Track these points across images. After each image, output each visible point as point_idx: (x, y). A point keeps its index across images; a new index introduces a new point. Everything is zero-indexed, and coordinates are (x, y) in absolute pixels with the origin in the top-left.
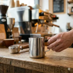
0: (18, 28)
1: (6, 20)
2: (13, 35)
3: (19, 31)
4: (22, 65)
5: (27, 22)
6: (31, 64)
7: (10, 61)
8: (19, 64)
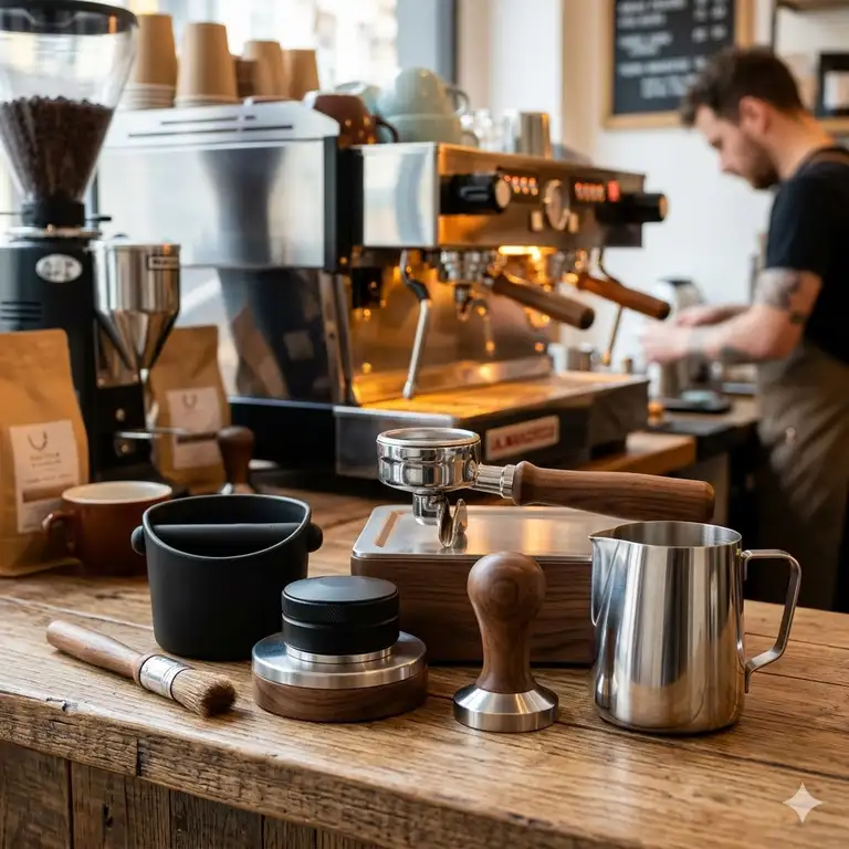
4: (242, 787)
5: (313, 271)
7: (139, 745)
8: (212, 773)
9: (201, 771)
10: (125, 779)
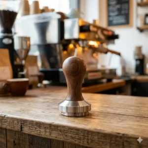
0: (36, 57)
1: (13, 40)
2: (27, 71)
3: (39, 64)
4: (45, 131)
5: (55, 45)
6: (63, 129)
7: (21, 123)
8: (38, 129)
9: (36, 128)
10: (18, 132)
